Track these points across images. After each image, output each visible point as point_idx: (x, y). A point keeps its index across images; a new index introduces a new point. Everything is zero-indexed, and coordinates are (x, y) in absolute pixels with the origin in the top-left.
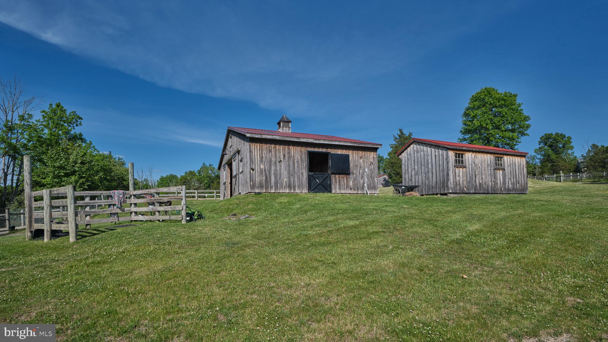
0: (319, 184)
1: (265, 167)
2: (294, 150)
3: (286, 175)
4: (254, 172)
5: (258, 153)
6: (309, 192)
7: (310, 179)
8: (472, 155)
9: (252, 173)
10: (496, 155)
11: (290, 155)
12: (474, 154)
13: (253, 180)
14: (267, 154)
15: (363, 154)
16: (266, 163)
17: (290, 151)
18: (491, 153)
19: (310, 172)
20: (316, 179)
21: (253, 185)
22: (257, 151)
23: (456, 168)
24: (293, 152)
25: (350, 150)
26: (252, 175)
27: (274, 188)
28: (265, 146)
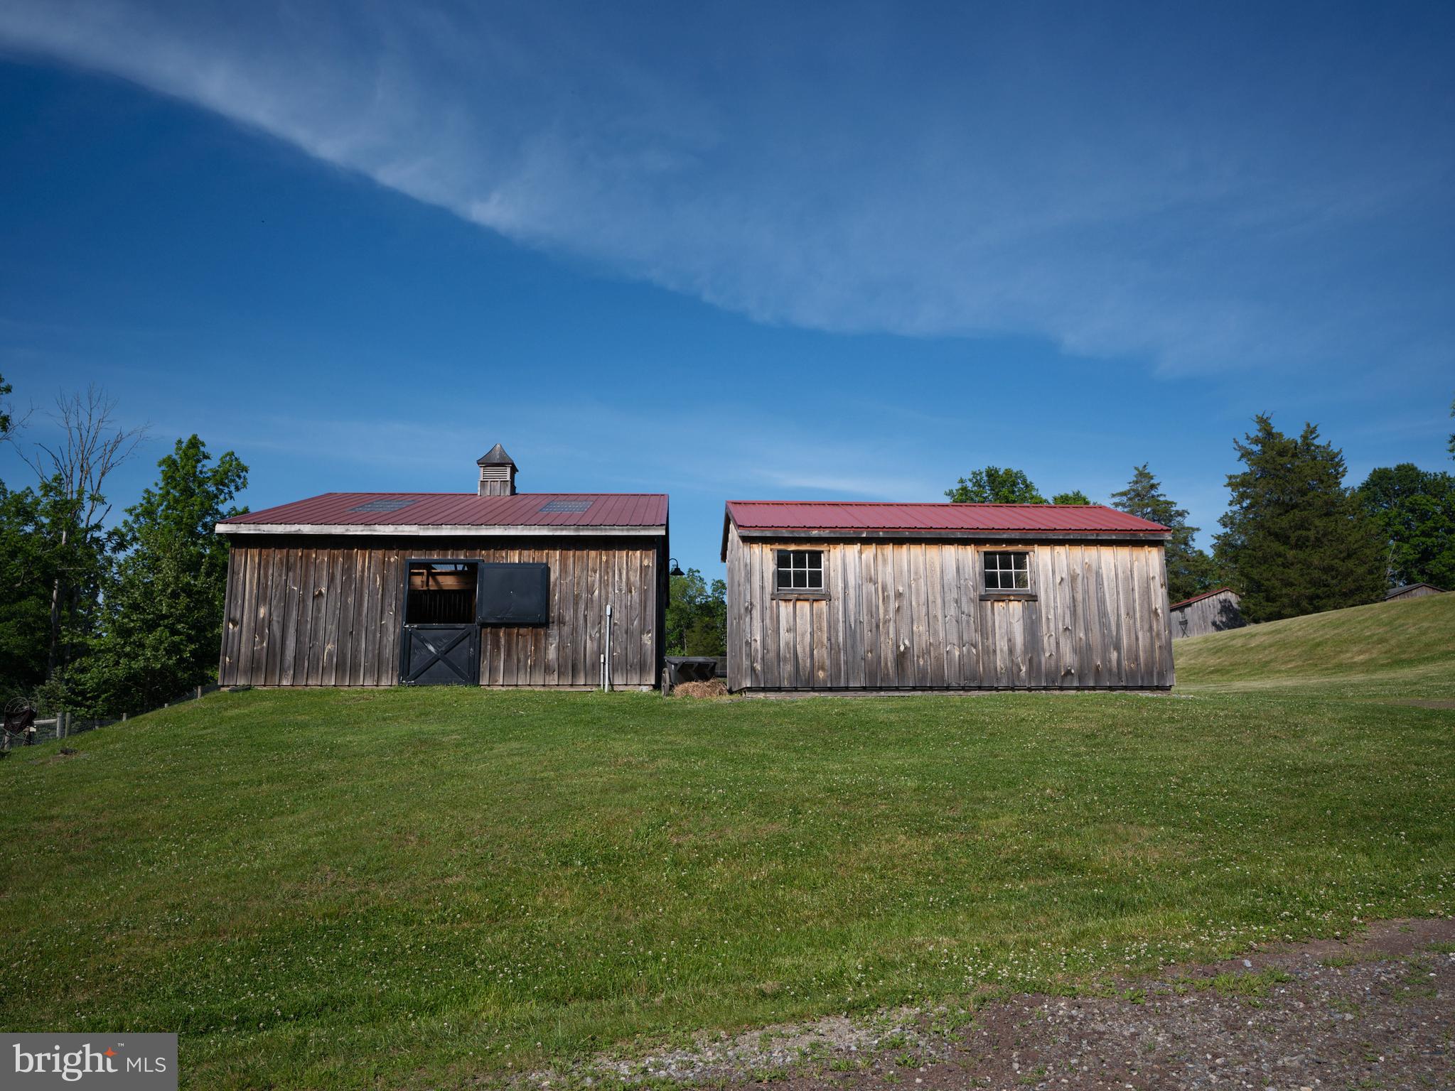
0: (436, 659)
1: (270, 614)
2: (364, 562)
3: (333, 635)
4: (237, 629)
5: (254, 574)
6: (400, 683)
7: (407, 646)
8: (861, 552)
9: (230, 631)
10: (988, 548)
11: (349, 577)
12: (870, 551)
13: (232, 651)
14: (280, 576)
15: (604, 558)
16: (274, 603)
17: (351, 563)
18: (964, 542)
19: (407, 623)
20: (427, 642)
21: (230, 666)
22: (251, 568)
23: (782, 604)
24: (359, 567)
25: (555, 549)
26: (230, 636)
27: (292, 672)
28: (278, 555)
